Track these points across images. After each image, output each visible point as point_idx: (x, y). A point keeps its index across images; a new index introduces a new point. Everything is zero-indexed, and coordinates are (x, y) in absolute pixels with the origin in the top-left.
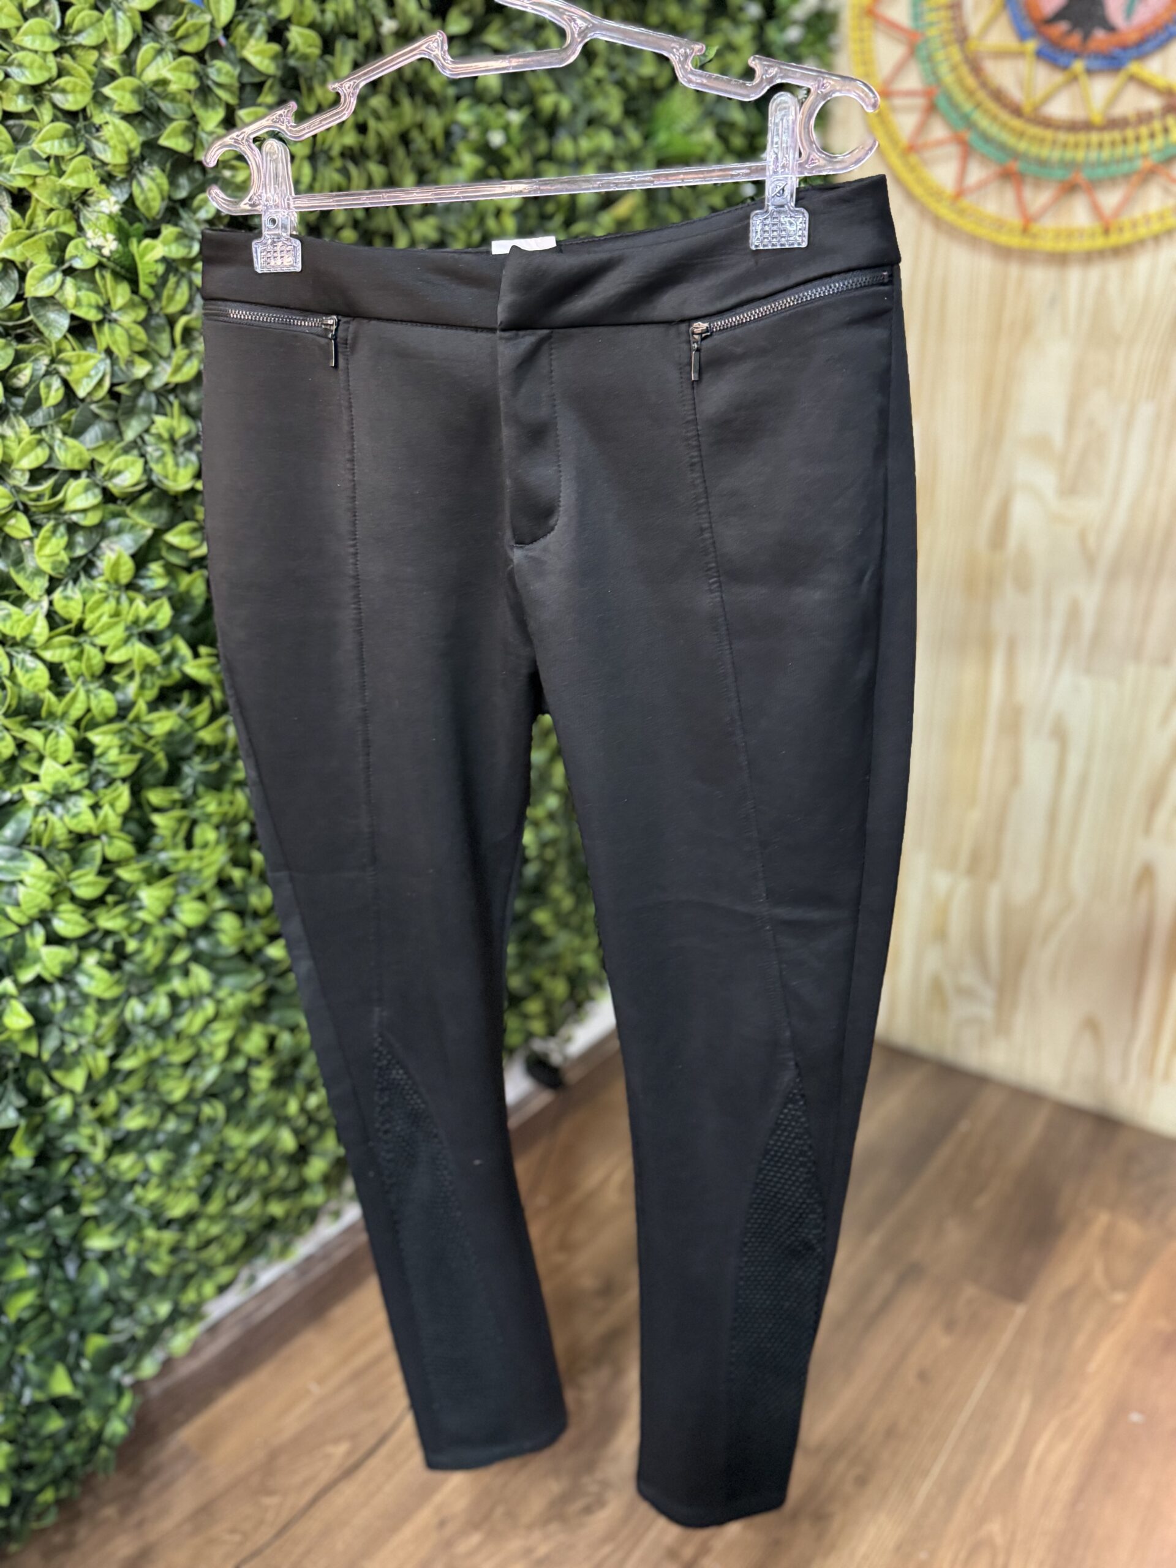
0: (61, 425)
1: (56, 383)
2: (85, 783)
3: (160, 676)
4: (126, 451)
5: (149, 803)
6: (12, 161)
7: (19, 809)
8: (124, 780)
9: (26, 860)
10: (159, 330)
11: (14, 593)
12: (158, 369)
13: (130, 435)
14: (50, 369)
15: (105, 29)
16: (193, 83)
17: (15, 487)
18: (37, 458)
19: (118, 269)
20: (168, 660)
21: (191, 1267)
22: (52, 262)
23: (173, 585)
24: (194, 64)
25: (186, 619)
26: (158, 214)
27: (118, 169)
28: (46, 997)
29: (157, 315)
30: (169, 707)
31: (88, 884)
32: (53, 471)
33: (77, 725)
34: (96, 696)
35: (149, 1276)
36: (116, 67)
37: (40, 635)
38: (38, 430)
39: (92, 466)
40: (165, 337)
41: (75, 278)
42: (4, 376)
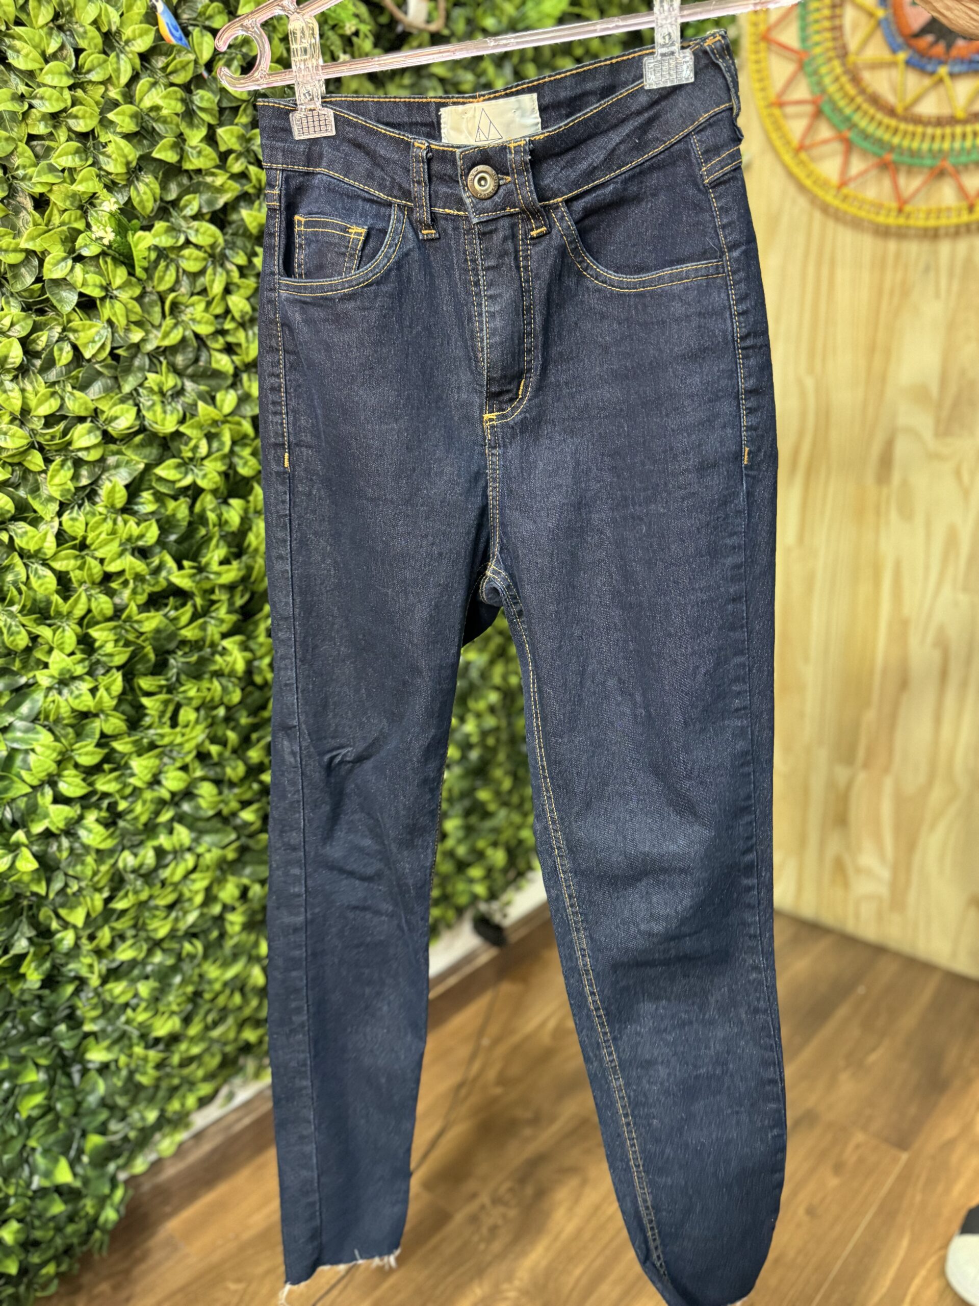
1: (67, 348)
2: (86, 670)
3: (149, 585)
4: (123, 401)
5: (140, 688)
6: (34, 172)
7: (34, 691)
8: (119, 668)
9: (38, 733)
11: (32, 515)
12: (151, 336)
13: (127, 388)
15: (110, 68)
16: (180, 108)
17: (32, 430)
18: (51, 406)
21: (176, 1081)
23: (163, 510)
24: (180, 93)
25: (173, 537)
28: (55, 847)
29: (151, 293)
31: (87, 754)
35: (139, 1087)
36: (119, 98)
39: (96, 413)
40: (157, 309)
42: (24, 342)
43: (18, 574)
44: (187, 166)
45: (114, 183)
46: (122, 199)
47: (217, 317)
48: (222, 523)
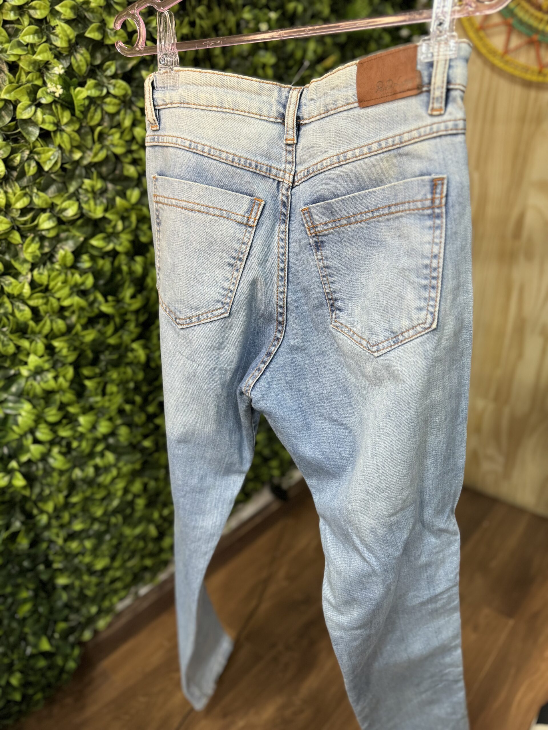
0: (36, 185)
1: (33, 164)
2: (51, 366)
3: (88, 312)
4: (69, 198)
5: (83, 375)
6: (8, 47)
7: (18, 379)
8: (71, 364)
9: (22, 403)
10: (86, 134)
11: (13, 272)
12: (86, 155)
13: (72, 189)
14: (30, 156)
17: (13, 218)
18: (24, 202)
19: (64, 103)
20: (91, 304)
21: (107, 590)
22: (30, 100)
23: (94, 266)
25: (101, 282)
26: (85, 73)
27: (64, 50)
28: (34, 468)
29: (85, 127)
30: (93, 327)
32: (32, 209)
33: (46, 337)
34: (56, 322)
35: (86, 596)
37: (26, 293)
38: (23, 188)
39: (52, 206)
40: (89, 138)
41: (42, 108)
42: (6, 161)
43: (6, 308)
44: (108, 42)
45: (60, 53)
46: (66, 64)
47: (127, 142)
48: (131, 272)
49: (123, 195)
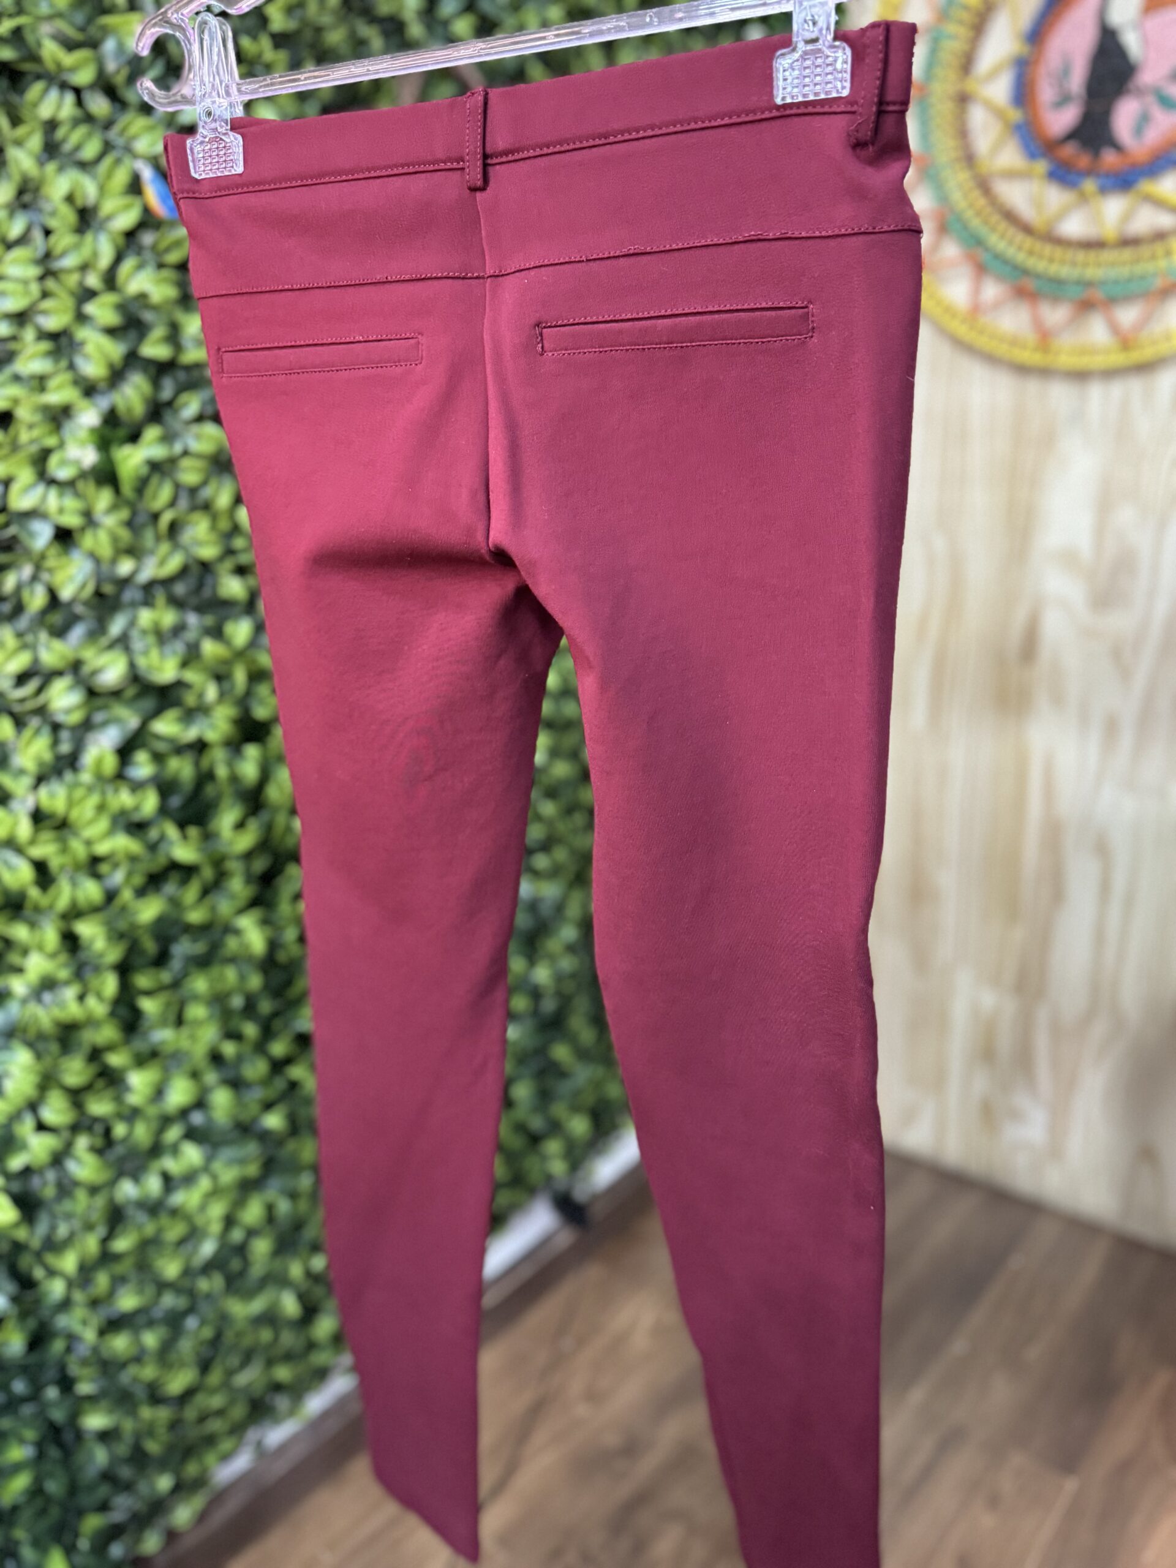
0: (46, 627)
1: (40, 590)
2: (72, 973)
3: (146, 864)
4: (111, 646)
5: (137, 987)
8: (112, 968)
9: (14, 1050)
10: (143, 526)
12: (144, 565)
13: (115, 630)
14: (34, 577)
15: (86, 252)
16: (174, 293)
18: (22, 662)
19: (100, 477)
20: (153, 848)
21: (192, 1440)
22: (35, 474)
23: (161, 772)
24: (174, 275)
25: (175, 801)
26: (140, 417)
27: (100, 381)
28: (35, 1182)
29: (141, 513)
30: (157, 892)
31: (75, 1072)
32: (36, 673)
33: (63, 916)
34: (83, 887)
35: (146, 1455)
36: (98, 285)
37: (24, 834)
38: (20, 635)
39: (77, 665)
40: (150, 532)
41: (58, 488)
44: (184, 360)
45: (93, 387)
46: (105, 405)
47: (223, 536)
49: (217, 633)
